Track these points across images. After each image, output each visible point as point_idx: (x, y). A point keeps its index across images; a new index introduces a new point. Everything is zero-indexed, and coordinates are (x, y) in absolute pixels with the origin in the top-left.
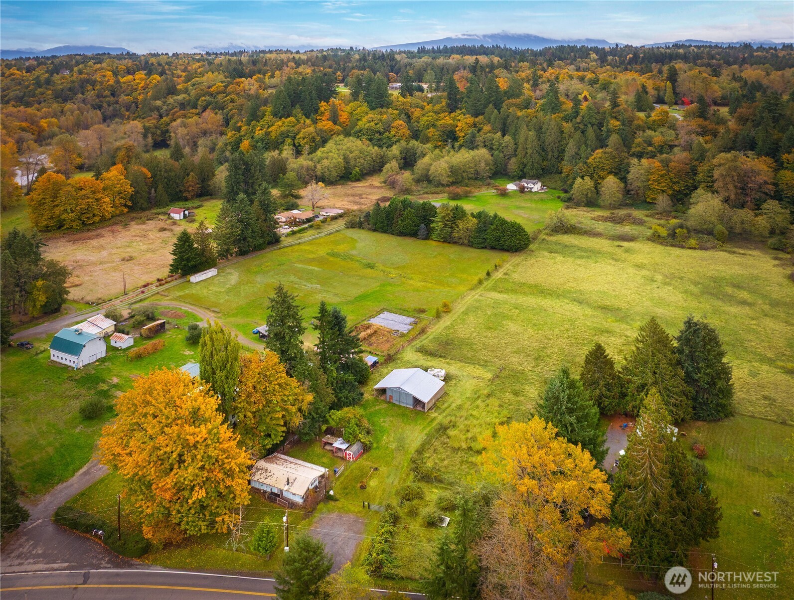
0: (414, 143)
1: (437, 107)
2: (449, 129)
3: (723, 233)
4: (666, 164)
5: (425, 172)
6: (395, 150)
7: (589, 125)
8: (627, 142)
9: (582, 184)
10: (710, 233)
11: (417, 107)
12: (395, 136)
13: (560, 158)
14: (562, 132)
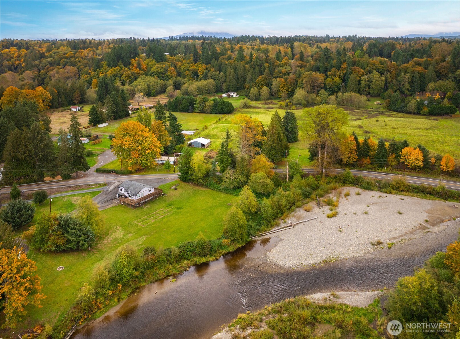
0: (179, 78)
1: (189, 61)
2: (195, 71)
3: (305, 103)
4: (286, 80)
5: (185, 91)
6: (171, 81)
7: (256, 66)
8: (271, 73)
9: (254, 91)
10: (300, 104)
11: (179, 61)
12: (170, 75)
13: (244, 82)
14: (245, 69)
